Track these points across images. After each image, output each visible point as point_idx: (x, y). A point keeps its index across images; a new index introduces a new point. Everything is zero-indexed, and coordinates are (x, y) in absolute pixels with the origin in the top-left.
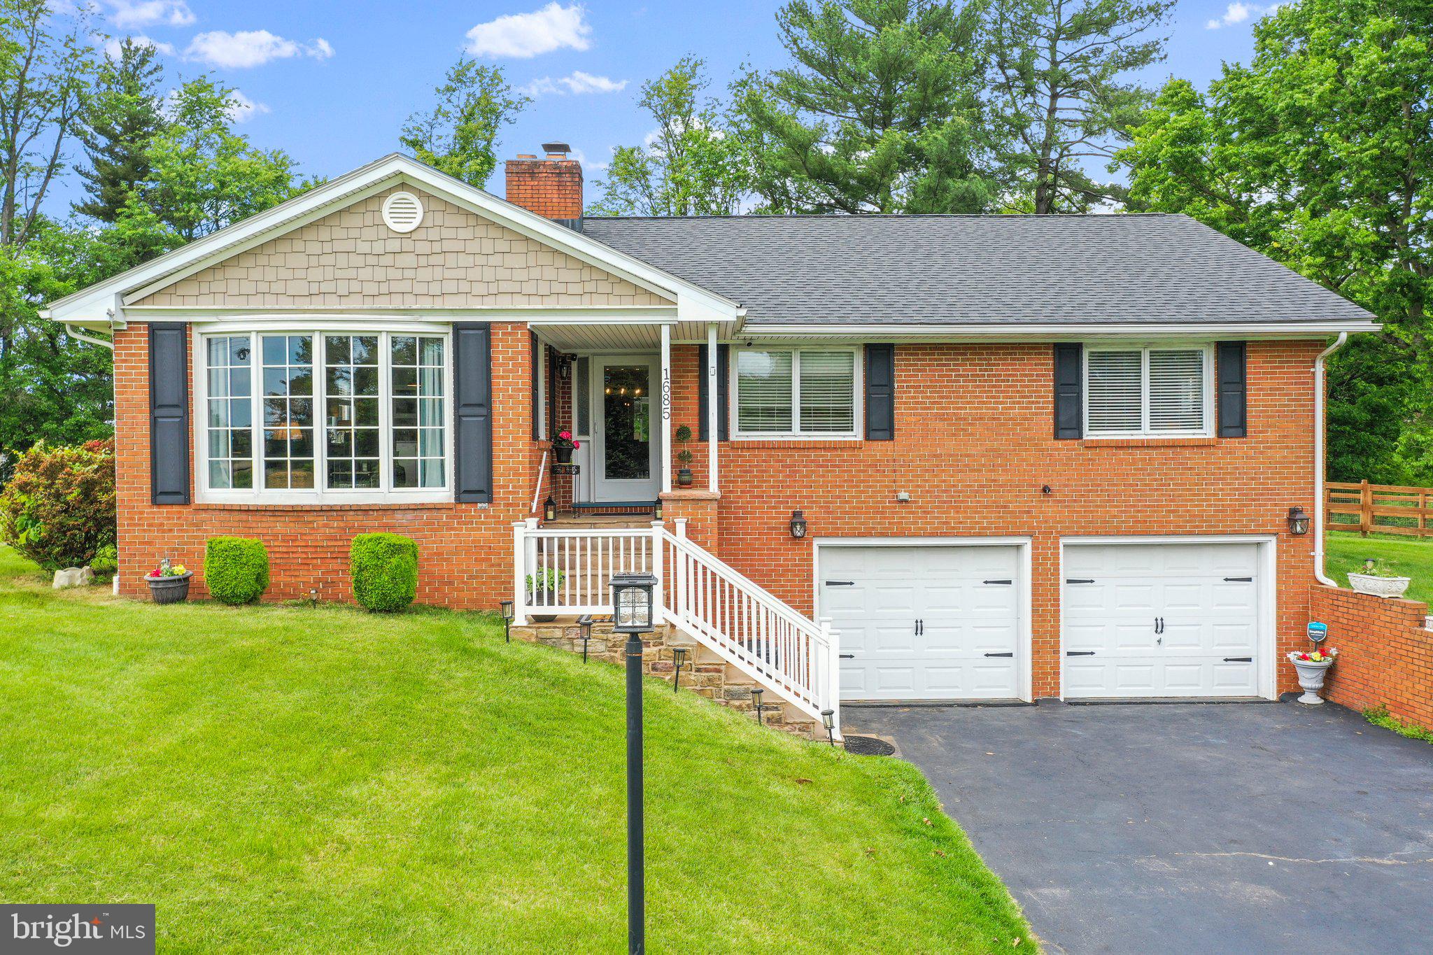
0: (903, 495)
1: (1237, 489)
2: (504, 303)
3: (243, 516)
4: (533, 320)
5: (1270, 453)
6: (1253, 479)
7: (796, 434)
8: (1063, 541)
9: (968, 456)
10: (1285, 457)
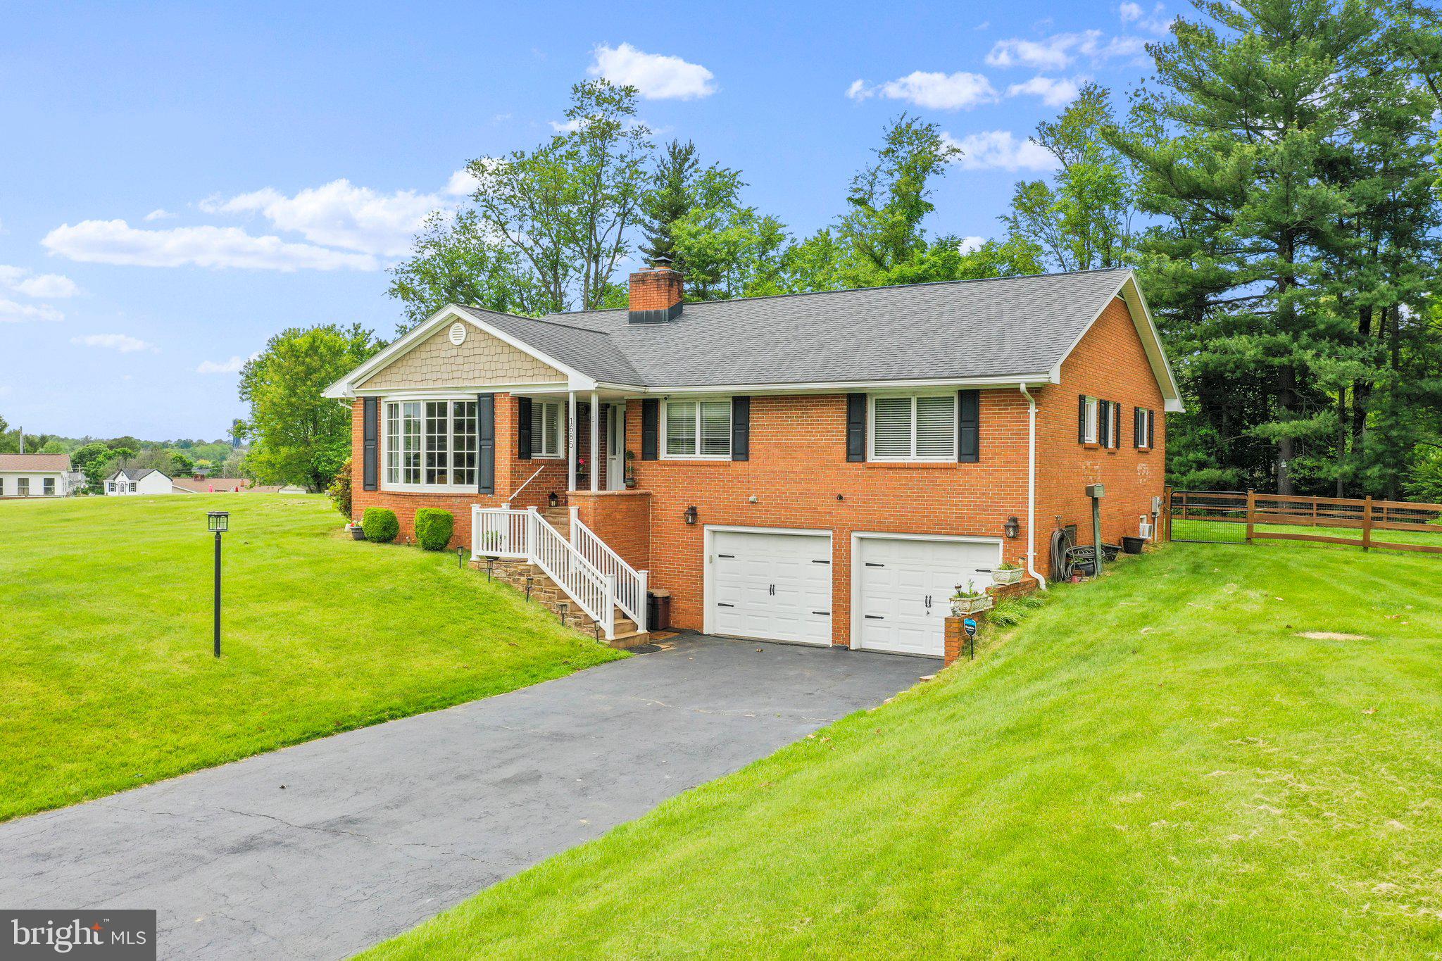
0: (752, 499)
1: (973, 502)
2: (499, 382)
3: (394, 498)
4: (513, 391)
5: (997, 474)
6: (984, 494)
7: (698, 457)
8: (854, 535)
9: (793, 472)
10: (1007, 478)
